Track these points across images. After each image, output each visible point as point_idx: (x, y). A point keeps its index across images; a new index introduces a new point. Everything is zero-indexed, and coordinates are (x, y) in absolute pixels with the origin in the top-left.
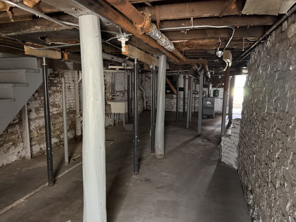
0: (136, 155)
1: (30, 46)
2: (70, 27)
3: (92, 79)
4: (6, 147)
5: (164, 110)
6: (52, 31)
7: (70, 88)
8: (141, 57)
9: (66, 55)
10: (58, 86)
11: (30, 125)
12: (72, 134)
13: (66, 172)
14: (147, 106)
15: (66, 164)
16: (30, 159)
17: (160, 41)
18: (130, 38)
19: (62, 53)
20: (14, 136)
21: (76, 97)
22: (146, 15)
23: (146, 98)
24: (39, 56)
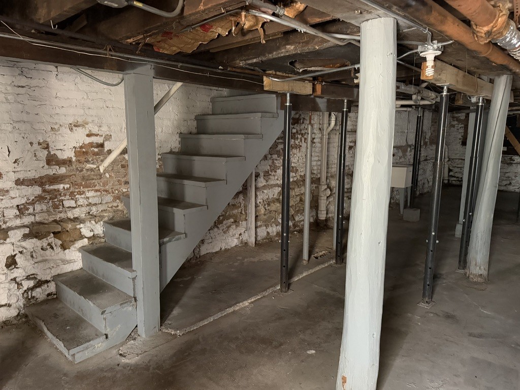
0: (430, 268)
1: (272, 77)
2: (342, 42)
3: (376, 127)
4: (226, 224)
5: (496, 187)
6: (311, 50)
7: (315, 140)
8: (457, 81)
9: (319, 88)
10: (297, 138)
11: (256, 196)
12: (312, 216)
13: (304, 274)
14: (449, 176)
15: (305, 262)
16: (254, 246)
17: (516, 51)
18: (444, 49)
19: (314, 85)
20: (236, 211)
21: (322, 156)
22: (501, 5)
23: (449, 161)
24: (281, 92)
